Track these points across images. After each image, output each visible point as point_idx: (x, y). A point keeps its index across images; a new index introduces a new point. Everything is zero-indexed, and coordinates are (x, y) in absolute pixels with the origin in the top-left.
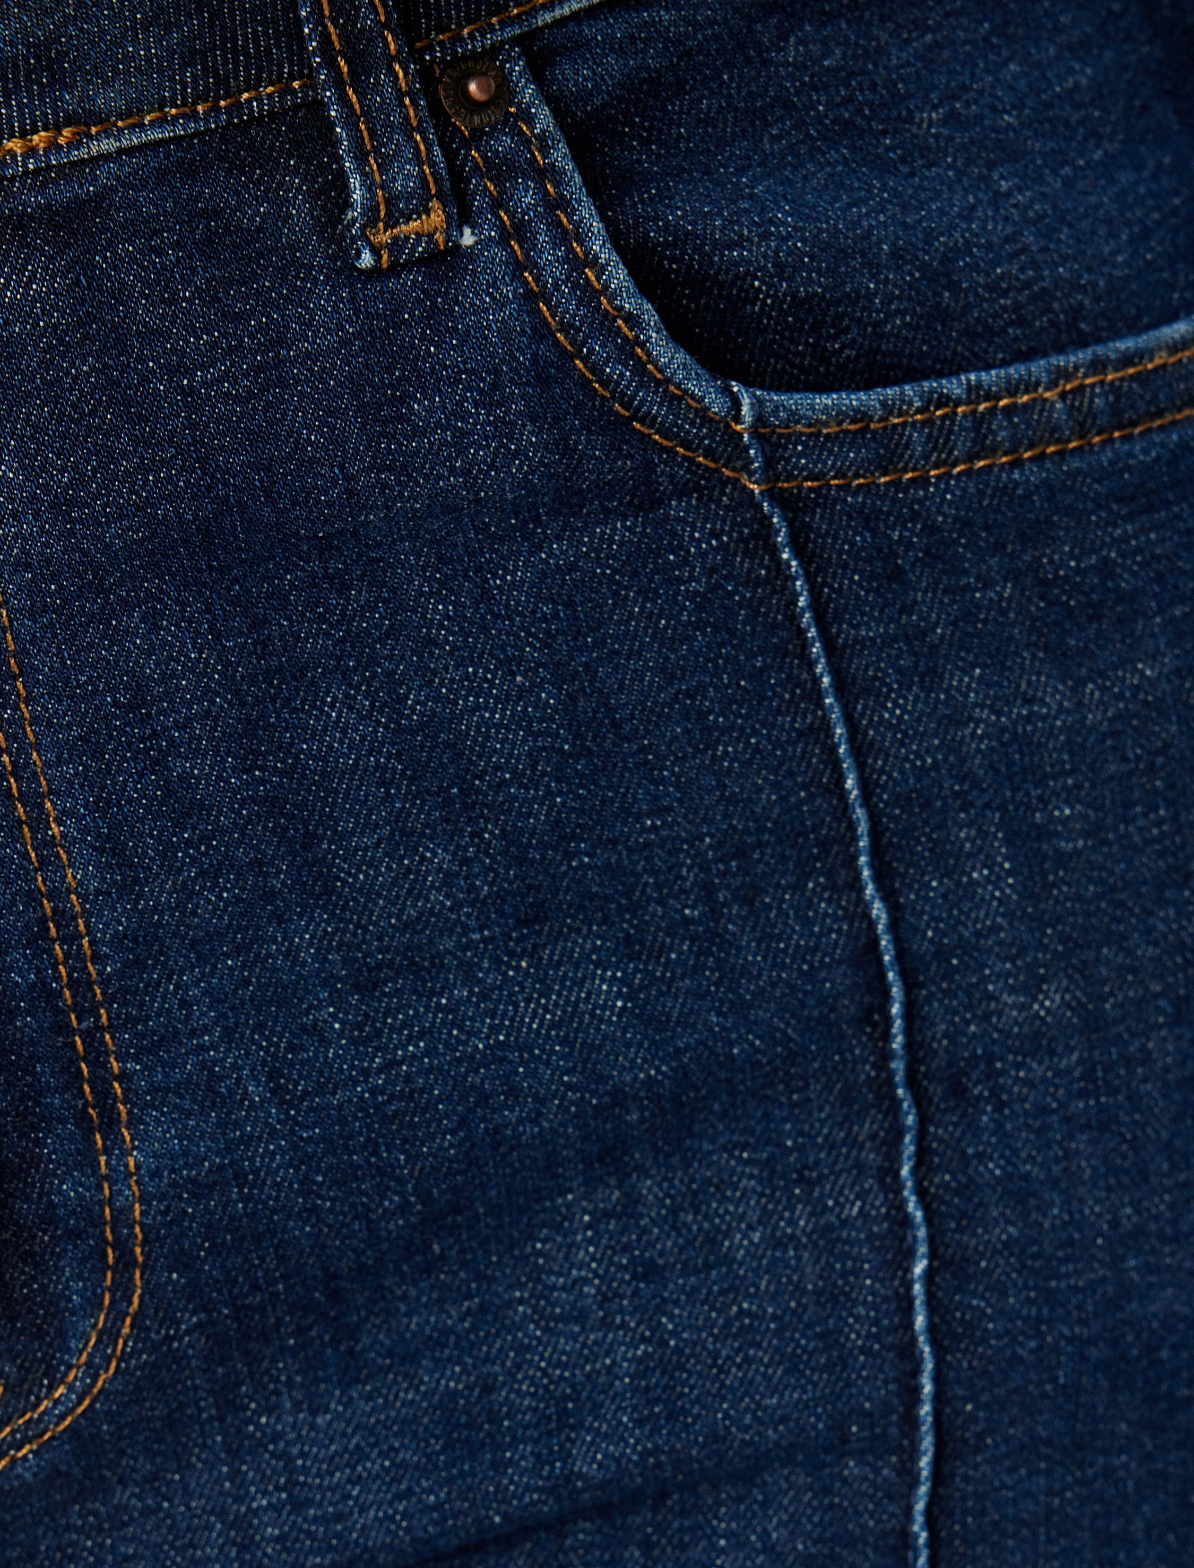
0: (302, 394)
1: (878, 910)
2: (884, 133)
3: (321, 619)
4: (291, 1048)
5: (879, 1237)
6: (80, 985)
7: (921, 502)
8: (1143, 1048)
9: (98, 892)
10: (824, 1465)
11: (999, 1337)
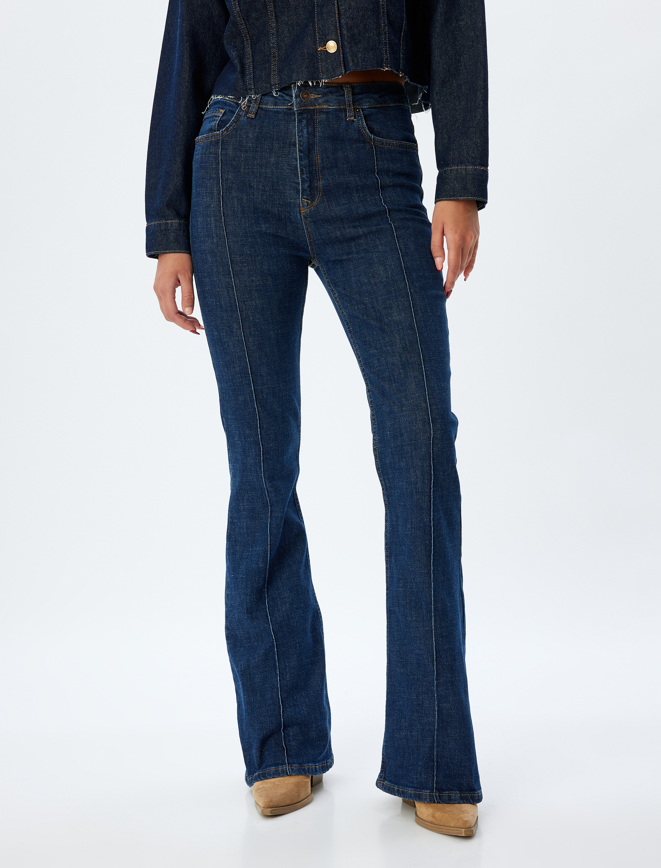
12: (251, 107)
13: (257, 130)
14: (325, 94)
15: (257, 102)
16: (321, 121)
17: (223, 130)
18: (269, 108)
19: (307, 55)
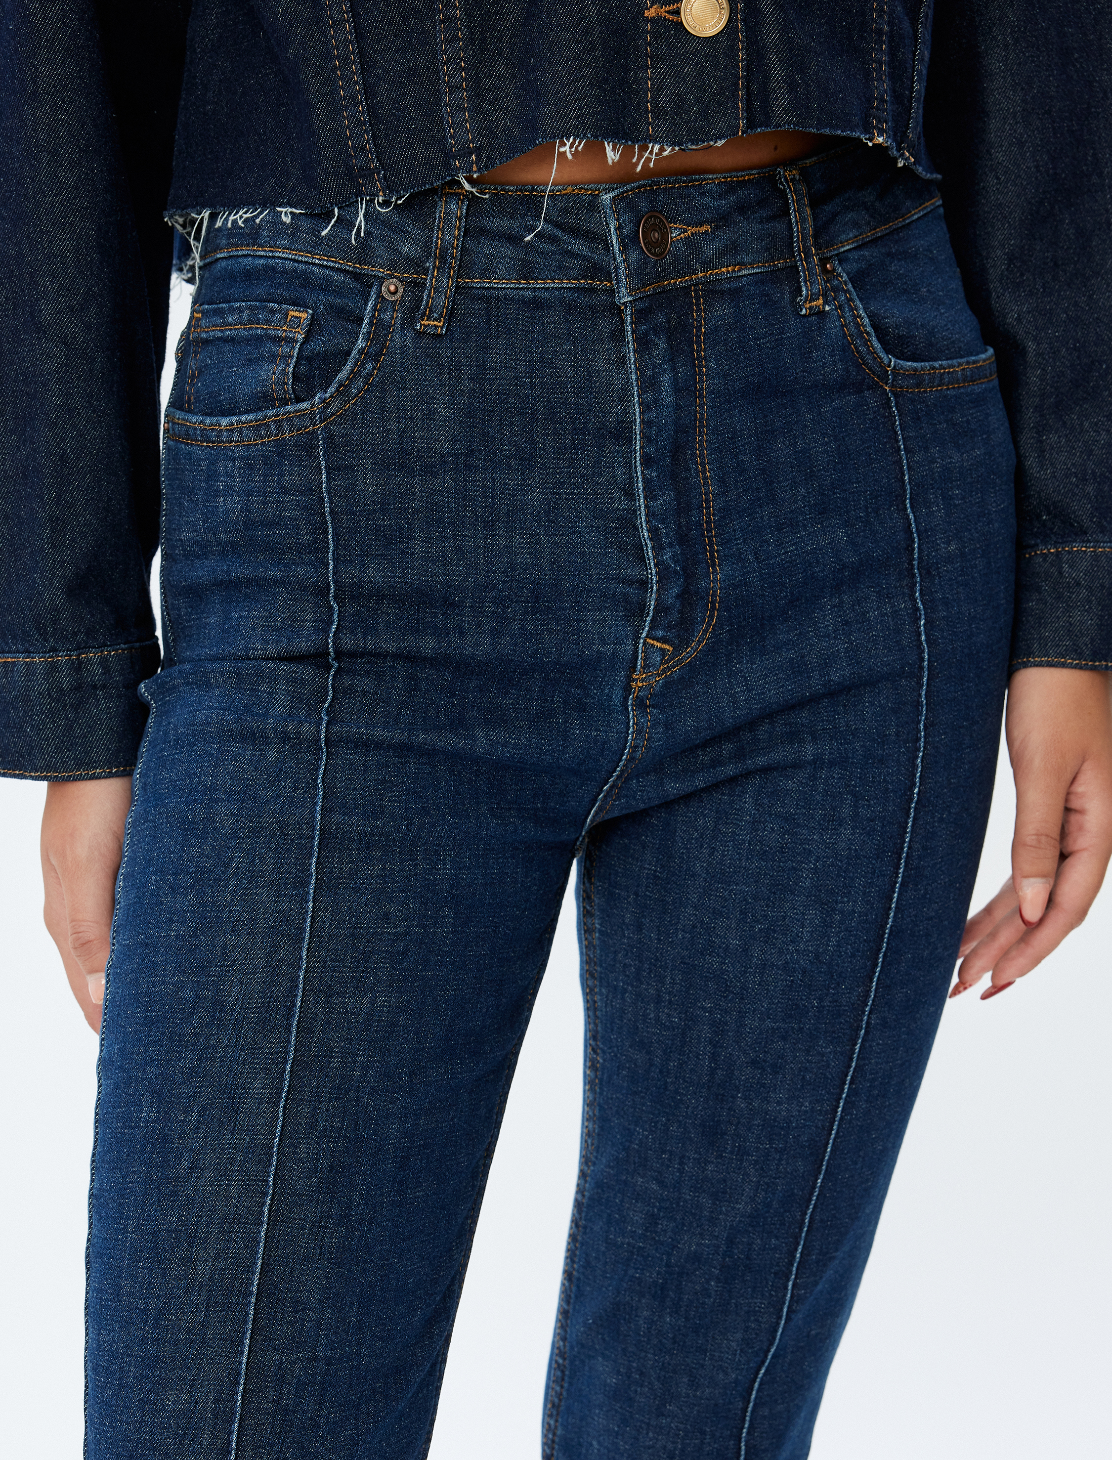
0: (786, 349)
1: (911, 516)
2: (914, 293)
3: (780, 417)
4: (760, 546)
5: (911, 614)
6: (708, 523)
7: (925, 397)
8: (975, 564)
9: (717, 494)
10: (897, 681)
11: (943, 644)
12: (426, 292)
13: (467, 385)
14: (722, 220)
15: (450, 268)
16: (716, 329)
17: (328, 394)
18: (497, 288)
19: (598, 29)
